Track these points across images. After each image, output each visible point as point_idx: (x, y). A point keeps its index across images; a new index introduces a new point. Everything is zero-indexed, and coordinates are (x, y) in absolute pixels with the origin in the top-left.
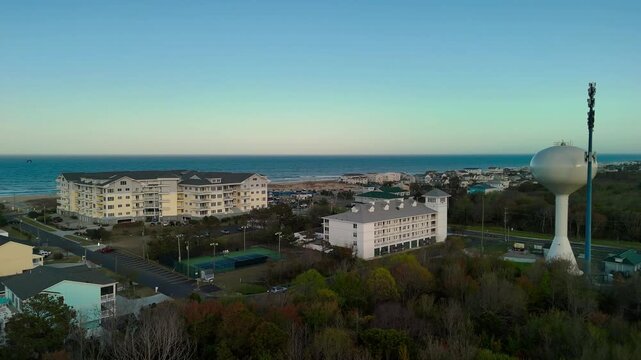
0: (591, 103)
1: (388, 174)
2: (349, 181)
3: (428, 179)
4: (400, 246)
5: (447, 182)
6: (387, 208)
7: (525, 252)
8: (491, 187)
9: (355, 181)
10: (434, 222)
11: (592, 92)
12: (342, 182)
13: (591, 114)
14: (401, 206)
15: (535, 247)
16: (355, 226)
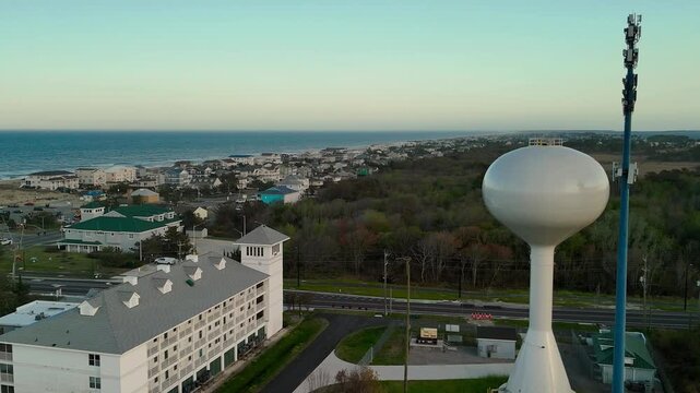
0: (631, 60)
1: (112, 170)
2: (44, 185)
3: (185, 179)
4: (204, 376)
5: (218, 182)
6: (167, 287)
7: (440, 344)
8: (291, 191)
9: (56, 185)
10: (260, 300)
11: (632, 34)
12: (28, 188)
13: (630, 82)
14: (197, 276)
15: (448, 328)
16: (94, 360)
